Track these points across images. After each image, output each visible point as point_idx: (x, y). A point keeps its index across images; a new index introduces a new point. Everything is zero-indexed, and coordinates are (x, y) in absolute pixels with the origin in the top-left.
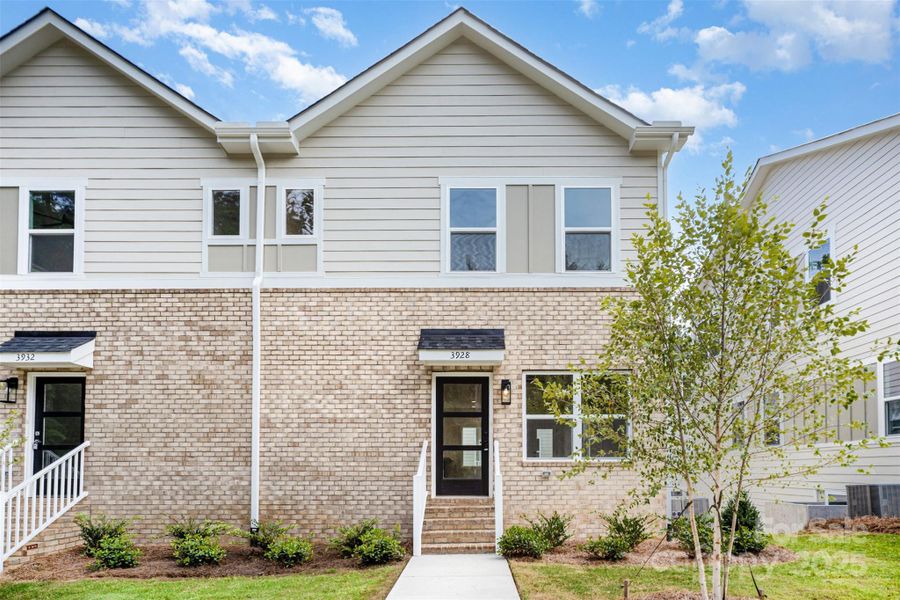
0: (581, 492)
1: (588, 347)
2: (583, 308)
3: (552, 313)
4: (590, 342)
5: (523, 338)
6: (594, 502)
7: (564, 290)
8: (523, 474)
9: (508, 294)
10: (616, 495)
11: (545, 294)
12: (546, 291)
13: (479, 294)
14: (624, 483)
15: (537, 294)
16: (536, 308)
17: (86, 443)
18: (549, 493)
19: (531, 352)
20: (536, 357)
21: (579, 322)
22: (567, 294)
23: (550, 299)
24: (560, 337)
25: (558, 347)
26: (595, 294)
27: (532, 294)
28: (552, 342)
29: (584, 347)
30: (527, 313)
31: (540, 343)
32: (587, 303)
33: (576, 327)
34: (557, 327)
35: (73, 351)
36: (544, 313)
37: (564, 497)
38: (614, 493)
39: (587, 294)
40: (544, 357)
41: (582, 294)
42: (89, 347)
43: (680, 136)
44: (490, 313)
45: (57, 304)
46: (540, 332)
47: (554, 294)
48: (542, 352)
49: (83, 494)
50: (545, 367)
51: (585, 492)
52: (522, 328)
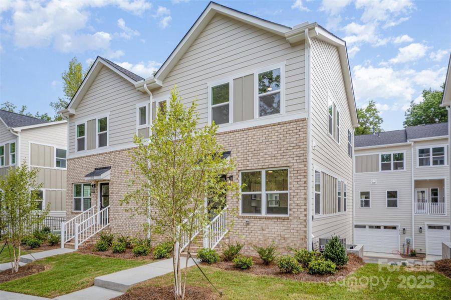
0: (264, 232)
1: (267, 156)
2: (265, 136)
3: (251, 140)
4: (268, 153)
5: (239, 154)
6: (270, 237)
7: (256, 128)
8: (238, 221)
9: (232, 133)
10: (280, 235)
11: (248, 131)
12: (249, 129)
13: (221, 135)
14: (284, 228)
15: (245, 132)
16: (244, 139)
17: (109, 206)
18: (250, 231)
19: (242, 161)
20: (244, 163)
21: (263, 143)
22: (258, 129)
23: (250, 133)
24: (254, 152)
25: (253, 157)
26: (270, 127)
27: (242, 132)
28: (251, 155)
29: (266, 156)
30: (240, 142)
31: (245, 156)
32: (267, 133)
33: (262, 146)
34: (253, 147)
35: (102, 175)
36: (247, 141)
37: (256, 234)
38: (279, 233)
39: (267, 128)
40: (248, 163)
41: (264, 128)
42: (109, 172)
43: (309, 30)
44: (225, 144)
45: (102, 158)
46: (246, 151)
47: (252, 130)
48: (246, 161)
49: (108, 224)
50: (248, 168)
51: (266, 232)
52: (238, 149)
